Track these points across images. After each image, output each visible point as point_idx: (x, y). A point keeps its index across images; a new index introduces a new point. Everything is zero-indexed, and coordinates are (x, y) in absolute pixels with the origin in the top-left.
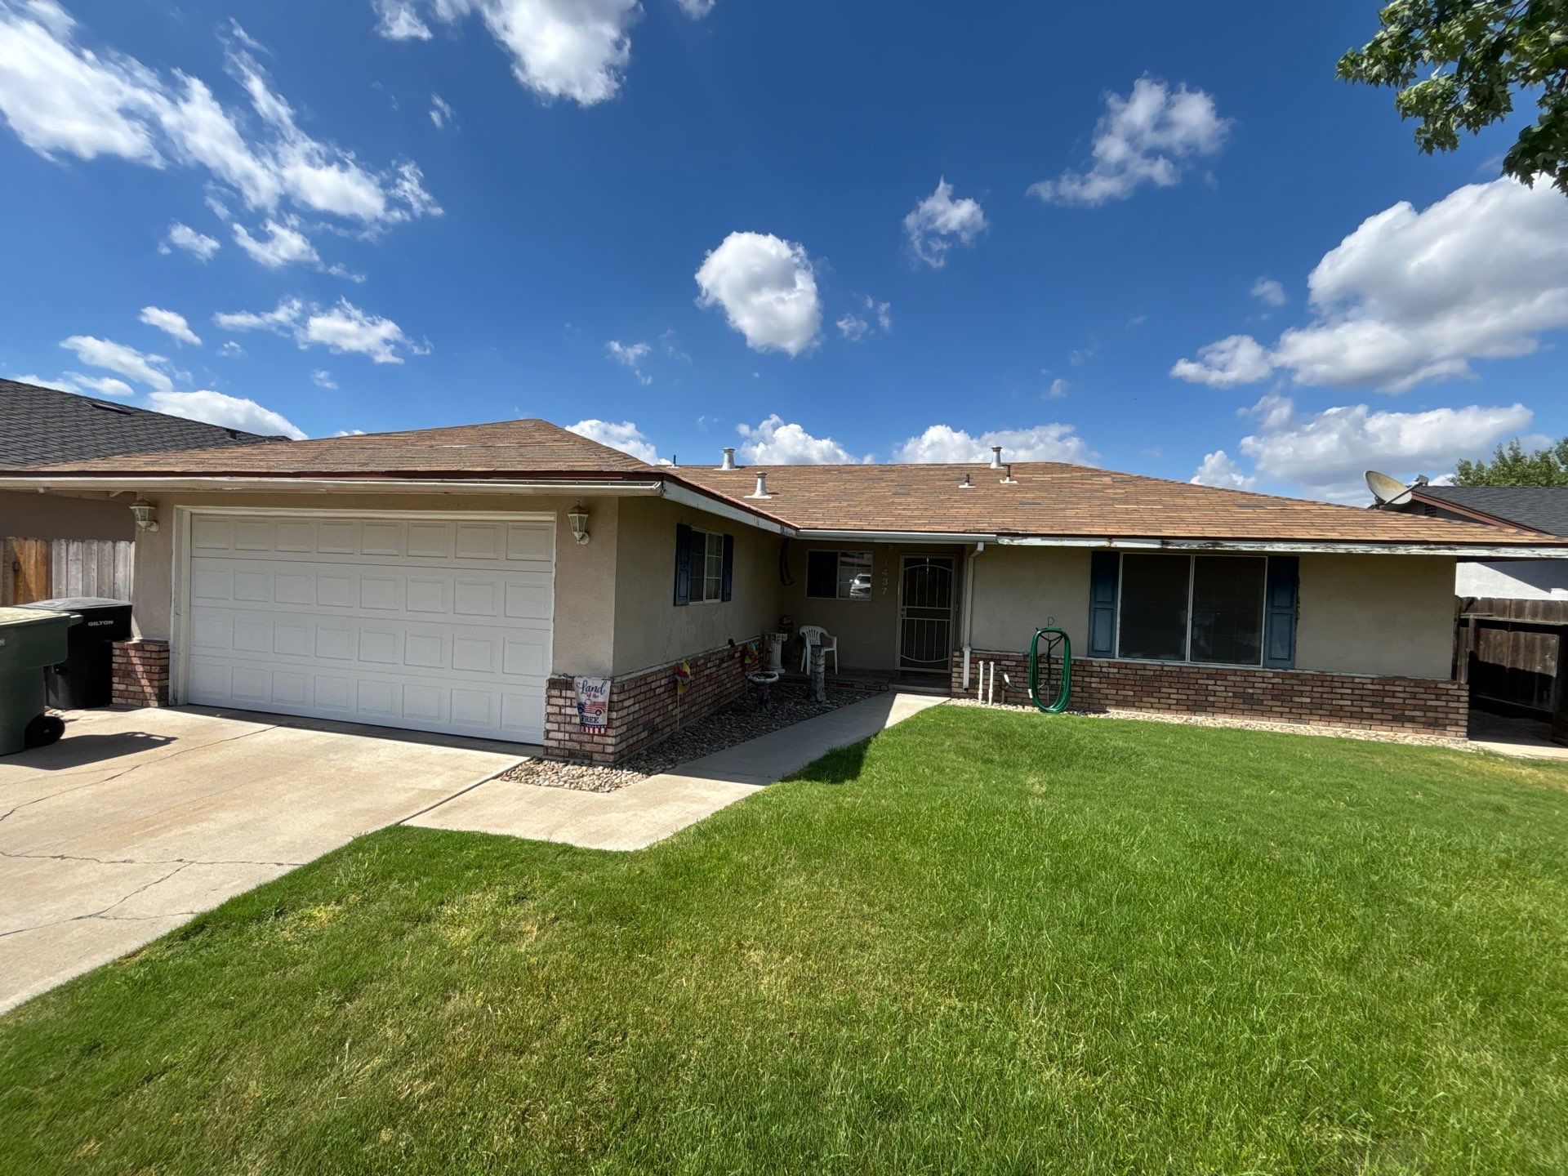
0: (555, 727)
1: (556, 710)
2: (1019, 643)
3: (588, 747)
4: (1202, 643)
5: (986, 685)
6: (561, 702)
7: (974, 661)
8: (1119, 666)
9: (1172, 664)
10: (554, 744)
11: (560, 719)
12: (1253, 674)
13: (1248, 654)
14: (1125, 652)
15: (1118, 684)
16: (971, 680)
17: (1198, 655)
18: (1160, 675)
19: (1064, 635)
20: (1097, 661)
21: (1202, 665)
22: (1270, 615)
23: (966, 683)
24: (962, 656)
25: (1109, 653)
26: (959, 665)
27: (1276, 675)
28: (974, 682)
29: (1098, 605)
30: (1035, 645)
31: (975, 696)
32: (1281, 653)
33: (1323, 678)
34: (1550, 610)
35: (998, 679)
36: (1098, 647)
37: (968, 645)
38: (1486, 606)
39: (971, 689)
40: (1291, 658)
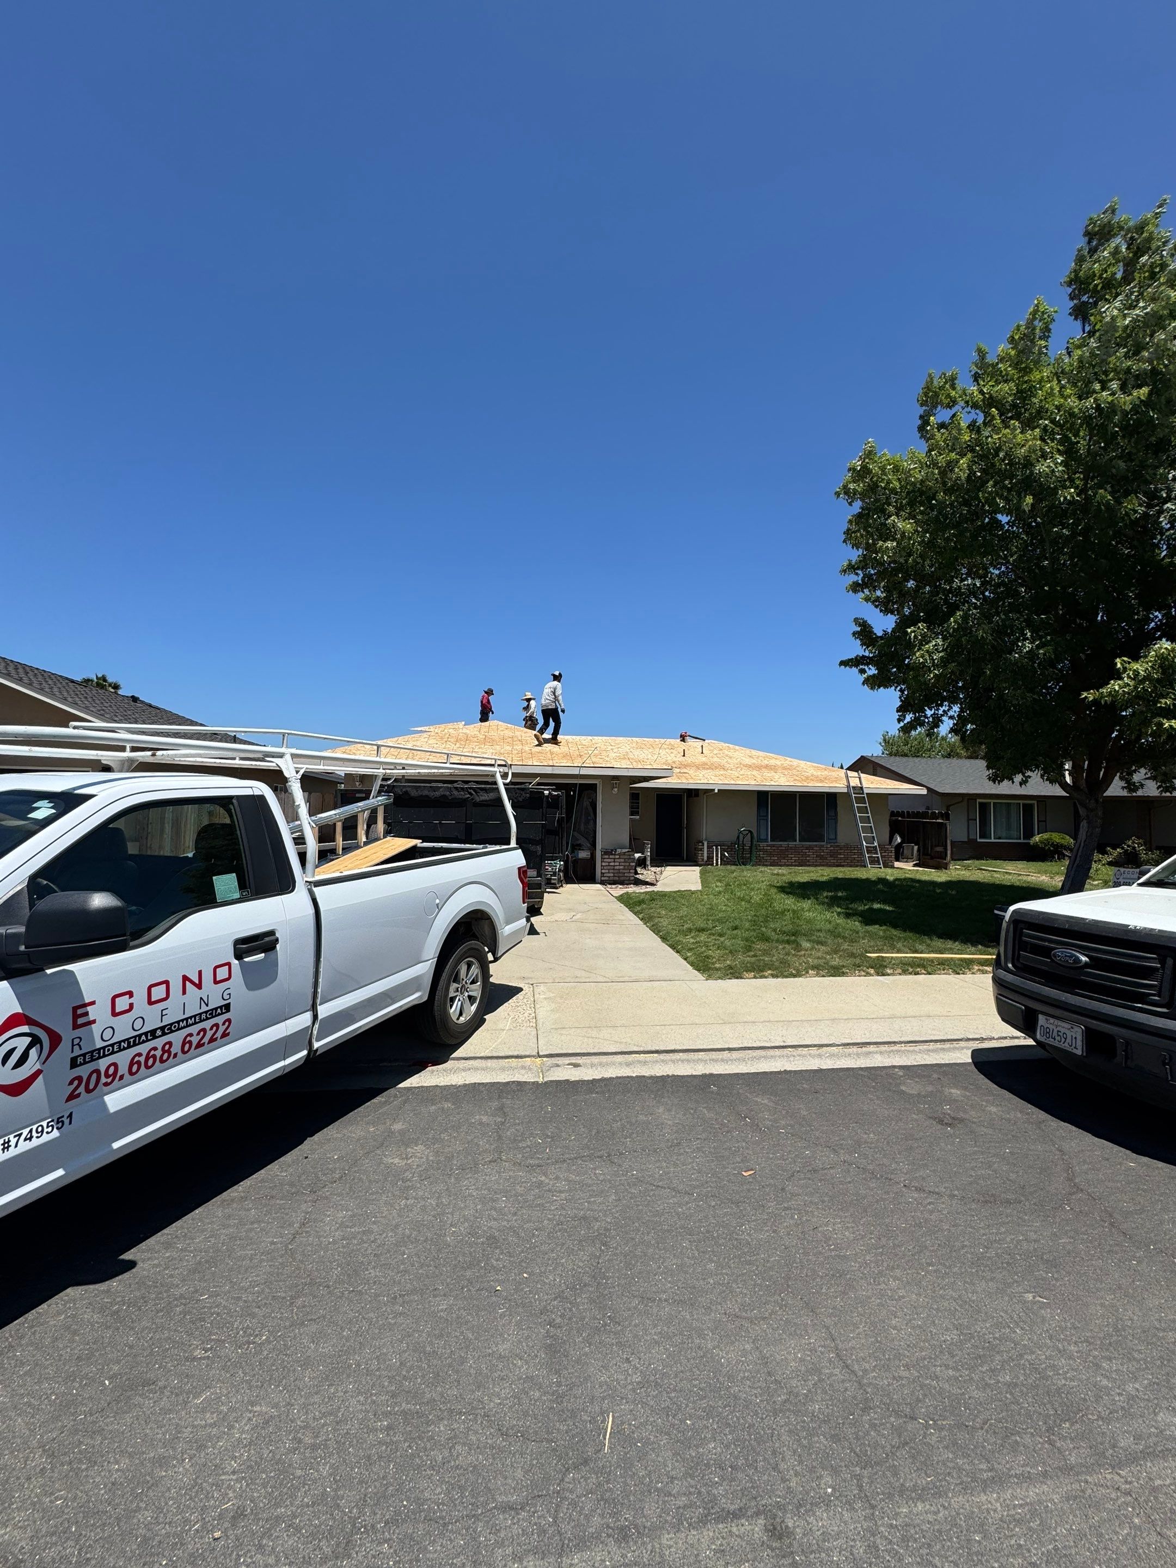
0: (607, 871)
1: (607, 864)
2: (730, 836)
3: (622, 879)
4: (803, 834)
5: (717, 860)
6: (610, 860)
7: (708, 847)
8: (771, 846)
9: (792, 844)
10: (607, 878)
11: (608, 868)
12: (823, 846)
13: (821, 838)
14: (773, 840)
15: (771, 855)
16: (708, 857)
17: (802, 839)
18: (788, 849)
19: (750, 831)
20: (762, 844)
21: (804, 843)
22: (828, 820)
23: (705, 858)
24: (703, 845)
25: (766, 840)
26: (702, 850)
27: (831, 846)
28: (710, 858)
29: (760, 817)
30: (738, 837)
31: (712, 865)
32: (832, 836)
33: (847, 847)
34: (917, 815)
35: (722, 855)
36: (762, 837)
37: (706, 840)
38: (898, 814)
39: (709, 862)
40: (836, 838)
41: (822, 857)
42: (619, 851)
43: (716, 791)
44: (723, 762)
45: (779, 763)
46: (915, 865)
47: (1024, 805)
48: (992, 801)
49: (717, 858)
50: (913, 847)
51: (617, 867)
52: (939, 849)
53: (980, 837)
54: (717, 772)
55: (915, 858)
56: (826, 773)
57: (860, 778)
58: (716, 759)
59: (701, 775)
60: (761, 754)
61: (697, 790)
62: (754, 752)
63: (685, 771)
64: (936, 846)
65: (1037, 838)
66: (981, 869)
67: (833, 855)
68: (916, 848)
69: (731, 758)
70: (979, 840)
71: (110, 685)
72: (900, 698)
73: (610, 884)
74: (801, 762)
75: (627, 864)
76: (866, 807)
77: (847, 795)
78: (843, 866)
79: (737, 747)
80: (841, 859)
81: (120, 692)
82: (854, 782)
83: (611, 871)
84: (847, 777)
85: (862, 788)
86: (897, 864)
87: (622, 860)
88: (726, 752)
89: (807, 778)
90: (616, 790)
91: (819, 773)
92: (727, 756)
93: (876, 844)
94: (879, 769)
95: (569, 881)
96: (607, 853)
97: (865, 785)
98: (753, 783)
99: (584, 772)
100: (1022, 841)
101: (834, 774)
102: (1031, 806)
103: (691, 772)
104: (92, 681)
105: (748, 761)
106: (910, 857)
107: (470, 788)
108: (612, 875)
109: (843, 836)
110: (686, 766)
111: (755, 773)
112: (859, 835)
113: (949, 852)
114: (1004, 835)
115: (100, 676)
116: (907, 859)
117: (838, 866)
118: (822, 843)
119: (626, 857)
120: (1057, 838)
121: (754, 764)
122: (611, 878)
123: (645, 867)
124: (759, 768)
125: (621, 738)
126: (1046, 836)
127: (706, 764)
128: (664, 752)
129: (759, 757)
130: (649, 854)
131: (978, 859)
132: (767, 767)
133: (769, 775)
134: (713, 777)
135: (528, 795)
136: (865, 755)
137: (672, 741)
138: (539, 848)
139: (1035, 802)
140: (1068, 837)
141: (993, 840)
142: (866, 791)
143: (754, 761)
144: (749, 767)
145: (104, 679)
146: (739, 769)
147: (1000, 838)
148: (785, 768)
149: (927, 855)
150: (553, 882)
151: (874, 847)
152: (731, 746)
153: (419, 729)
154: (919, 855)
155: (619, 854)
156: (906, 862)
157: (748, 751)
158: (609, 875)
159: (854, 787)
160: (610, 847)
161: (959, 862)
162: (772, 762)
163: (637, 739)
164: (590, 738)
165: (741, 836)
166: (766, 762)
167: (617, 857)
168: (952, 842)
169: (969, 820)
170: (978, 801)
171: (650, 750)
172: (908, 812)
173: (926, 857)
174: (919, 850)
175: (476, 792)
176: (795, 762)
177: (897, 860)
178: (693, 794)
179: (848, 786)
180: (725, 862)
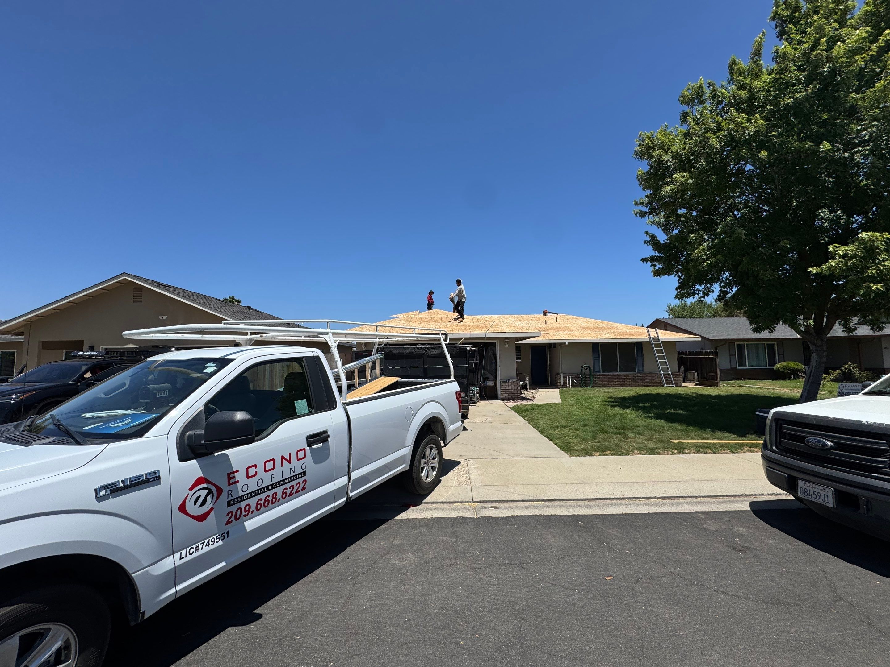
0: (504, 393)
1: (504, 388)
2: (577, 370)
3: (513, 397)
4: (622, 367)
5: (569, 384)
6: (505, 386)
7: (563, 377)
8: (602, 375)
9: (615, 374)
10: (504, 397)
11: (505, 390)
13: (634, 370)
14: (603, 371)
15: (603, 380)
17: (622, 371)
18: (613, 376)
19: (589, 367)
20: (597, 374)
21: (623, 373)
22: (637, 358)
23: (562, 384)
24: (560, 376)
25: (599, 372)
26: (560, 379)
27: (640, 374)
28: (565, 383)
29: (595, 359)
30: (582, 370)
31: (566, 387)
32: (641, 368)
33: (651, 374)
34: (696, 353)
35: (573, 382)
36: (596, 370)
37: (562, 373)
38: (683, 353)
39: (565, 385)
40: (643, 370)
41: (635, 381)
42: (511, 381)
43: (567, 344)
44: (570, 327)
45: (604, 325)
46: (696, 385)
47: (767, 344)
48: (746, 343)
49: (569, 383)
50: (694, 373)
51: (510, 390)
52: (712, 374)
53: (739, 366)
54: (567, 332)
55: (695, 380)
56: (635, 330)
57: (657, 332)
58: (567, 325)
59: (557, 335)
60: (593, 320)
61: (555, 344)
62: (589, 320)
63: (547, 332)
64: (709, 372)
65: (778, 365)
66: (741, 386)
67: (642, 380)
68: (696, 374)
69: (574, 324)
70: (738, 368)
71: (236, 301)
72: (678, 281)
73: (506, 400)
74: (618, 324)
75: (516, 388)
76: (662, 350)
77: (649, 343)
78: (649, 386)
79: (578, 317)
80: (647, 382)
81: (241, 304)
82: (653, 335)
83: (507, 392)
84: (648, 332)
85: (658, 338)
86: (684, 384)
87: (513, 386)
88: (571, 320)
89: (623, 333)
90: (507, 345)
91: (630, 331)
92: (572, 323)
93: (669, 372)
94: (668, 326)
95: (482, 398)
96: (504, 382)
97: (660, 336)
98: (589, 338)
99: (488, 336)
100: (768, 367)
101: (639, 330)
102: (773, 345)
103: (551, 333)
104: (227, 299)
105: (585, 325)
106: (693, 379)
107: (425, 348)
108: (507, 395)
109: (648, 367)
110: (547, 330)
111: (590, 332)
112: (659, 367)
113: (719, 376)
114: (755, 363)
115: (231, 296)
116: (691, 381)
117: (645, 386)
118: (634, 373)
119: (515, 384)
120: (792, 365)
121: (589, 327)
122: (507, 397)
123: (526, 390)
124: (592, 329)
125: (508, 316)
126: (784, 364)
127: (559, 328)
128: (534, 322)
129: (591, 322)
130: (528, 382)
131: (738, 380)
132: (597, 328)
133: (599, 333)
134: (564, 336)
135: (458, 350)
136: (658, 318)
137: (538, 316)
138: (465, 381)
139: (776, 343)
140: (800, 364)
141: (748, 368)
142: (661, 340)
143: (589, 325)
144: (586, 328)
145: (233, 298)
146: (580, 330)
147: (752, 366)
148: (608, 328)
149: (704, 378)
150: (473, 399)
151: (668, 374)
152: (574, 317)
153: (395, 316)
154: (699, 378)
155: (511, 383)
156: (690, 383)
157: (585, 319)
158: (505, 395)
159: (653, 338)
160: (505, 379)
161: (726, 382)
162: (600, 325)
163: (518, 315)
164: (490, 316)
165: (584, 370)
166: (596, 325)
167: (510, 384)
168: (721, 370)
169: (730, 355)
170: (736, 343)
171: (526, 322)
172: (689, 352)
173: (703, 379)
174: (698, 375)
175: (429, 350)
176: (615, 324)
177: (684, 382)
178: (553, 346)
179: (649, 338)
180: (574, 385)
